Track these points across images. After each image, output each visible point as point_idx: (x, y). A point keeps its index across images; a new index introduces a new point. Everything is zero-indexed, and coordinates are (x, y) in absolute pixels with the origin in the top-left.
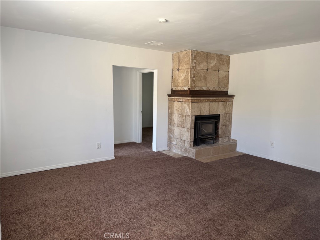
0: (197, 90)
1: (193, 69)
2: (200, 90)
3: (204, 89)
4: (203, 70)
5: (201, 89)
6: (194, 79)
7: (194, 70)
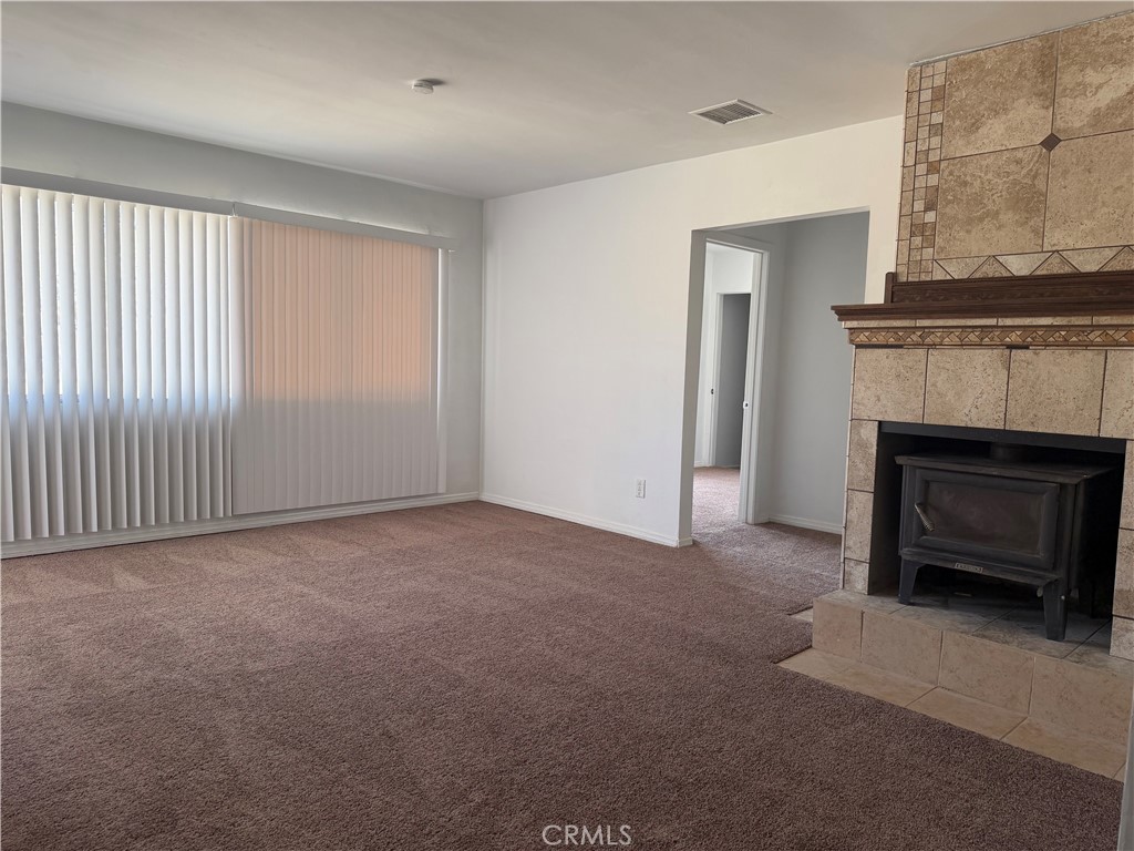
0: (954, 281)
1: (922, 168)
2: (977, 275)
3: (1019, 266)
4: (1006, 155)
5: (991, 271)
6: (930, 217)
7: (933, 168)
